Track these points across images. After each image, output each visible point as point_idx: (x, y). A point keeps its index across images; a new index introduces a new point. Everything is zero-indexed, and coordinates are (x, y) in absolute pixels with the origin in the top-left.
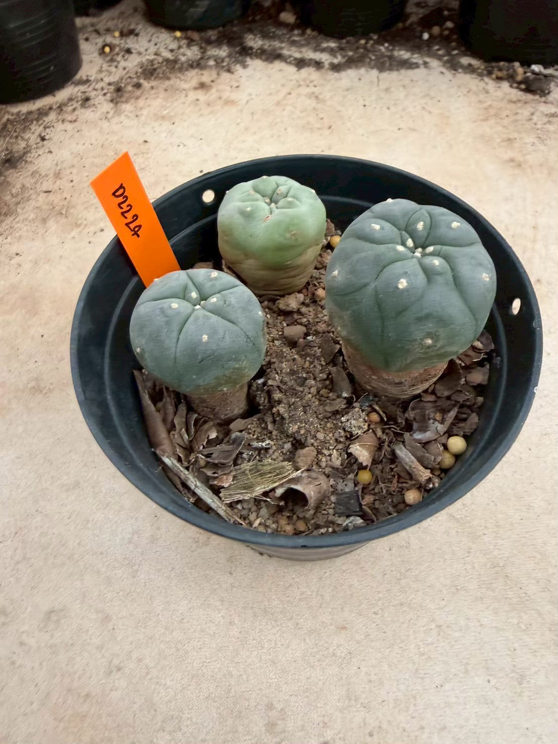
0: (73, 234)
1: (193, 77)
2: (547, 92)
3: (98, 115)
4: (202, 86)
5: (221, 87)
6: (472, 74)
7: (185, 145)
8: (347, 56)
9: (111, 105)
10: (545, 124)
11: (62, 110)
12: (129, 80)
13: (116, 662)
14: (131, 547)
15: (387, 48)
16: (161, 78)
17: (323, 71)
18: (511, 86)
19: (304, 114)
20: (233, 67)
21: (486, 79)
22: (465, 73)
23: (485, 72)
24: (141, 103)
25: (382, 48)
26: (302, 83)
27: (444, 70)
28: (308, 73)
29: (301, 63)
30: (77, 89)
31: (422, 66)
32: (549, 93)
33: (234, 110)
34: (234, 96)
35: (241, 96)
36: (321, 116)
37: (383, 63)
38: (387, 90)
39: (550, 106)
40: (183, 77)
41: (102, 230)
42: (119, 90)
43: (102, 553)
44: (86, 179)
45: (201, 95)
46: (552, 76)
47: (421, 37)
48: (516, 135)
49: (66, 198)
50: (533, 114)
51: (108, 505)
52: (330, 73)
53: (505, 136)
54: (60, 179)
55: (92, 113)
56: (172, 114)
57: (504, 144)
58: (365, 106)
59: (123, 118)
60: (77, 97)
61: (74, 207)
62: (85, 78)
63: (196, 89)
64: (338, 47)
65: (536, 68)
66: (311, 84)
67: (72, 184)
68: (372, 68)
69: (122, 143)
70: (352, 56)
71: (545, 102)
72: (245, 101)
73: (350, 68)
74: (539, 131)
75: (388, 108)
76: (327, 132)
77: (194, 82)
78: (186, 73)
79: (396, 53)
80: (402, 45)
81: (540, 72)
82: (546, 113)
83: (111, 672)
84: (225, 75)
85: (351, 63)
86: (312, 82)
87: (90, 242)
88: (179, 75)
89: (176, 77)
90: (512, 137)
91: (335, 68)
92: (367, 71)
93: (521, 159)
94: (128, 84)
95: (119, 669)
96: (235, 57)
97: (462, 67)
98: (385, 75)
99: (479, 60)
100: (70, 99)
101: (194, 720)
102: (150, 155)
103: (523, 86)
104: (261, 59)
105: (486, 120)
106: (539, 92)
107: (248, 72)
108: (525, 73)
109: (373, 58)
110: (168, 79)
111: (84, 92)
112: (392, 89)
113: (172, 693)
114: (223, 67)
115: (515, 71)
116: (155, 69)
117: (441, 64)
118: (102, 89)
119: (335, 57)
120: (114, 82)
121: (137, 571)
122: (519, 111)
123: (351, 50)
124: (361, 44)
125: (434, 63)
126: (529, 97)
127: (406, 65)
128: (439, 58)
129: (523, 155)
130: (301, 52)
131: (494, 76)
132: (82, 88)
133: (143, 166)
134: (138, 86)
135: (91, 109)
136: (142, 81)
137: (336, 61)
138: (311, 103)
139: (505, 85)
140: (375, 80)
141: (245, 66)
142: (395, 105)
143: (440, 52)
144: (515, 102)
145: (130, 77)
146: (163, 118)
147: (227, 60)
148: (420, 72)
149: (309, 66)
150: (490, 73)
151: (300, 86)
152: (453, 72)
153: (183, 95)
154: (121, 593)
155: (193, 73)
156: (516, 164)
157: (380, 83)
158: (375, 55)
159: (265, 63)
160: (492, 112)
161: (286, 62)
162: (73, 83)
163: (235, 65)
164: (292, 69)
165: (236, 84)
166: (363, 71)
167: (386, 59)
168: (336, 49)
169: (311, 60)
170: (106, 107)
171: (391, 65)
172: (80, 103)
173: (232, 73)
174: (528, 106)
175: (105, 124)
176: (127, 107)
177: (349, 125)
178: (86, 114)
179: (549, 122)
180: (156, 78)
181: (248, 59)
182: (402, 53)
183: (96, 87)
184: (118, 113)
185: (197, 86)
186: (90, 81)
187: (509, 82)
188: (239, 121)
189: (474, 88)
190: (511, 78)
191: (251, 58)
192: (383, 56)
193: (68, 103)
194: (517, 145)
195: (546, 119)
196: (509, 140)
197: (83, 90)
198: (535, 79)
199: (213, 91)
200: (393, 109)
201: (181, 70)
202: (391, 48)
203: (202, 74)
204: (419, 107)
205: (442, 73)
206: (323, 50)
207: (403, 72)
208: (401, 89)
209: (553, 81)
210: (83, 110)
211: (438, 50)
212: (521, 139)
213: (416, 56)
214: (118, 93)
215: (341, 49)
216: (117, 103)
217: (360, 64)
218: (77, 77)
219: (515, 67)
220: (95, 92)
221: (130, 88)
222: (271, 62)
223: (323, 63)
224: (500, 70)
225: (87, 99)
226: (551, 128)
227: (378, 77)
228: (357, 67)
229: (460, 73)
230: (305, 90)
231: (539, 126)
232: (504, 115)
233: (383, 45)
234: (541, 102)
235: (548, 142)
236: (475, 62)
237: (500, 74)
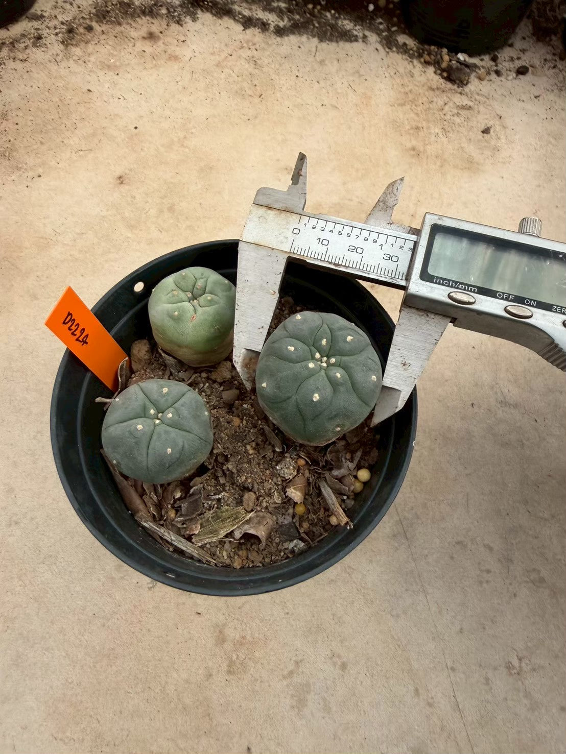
0: (13, 177)
1: (144, 24)
2: (465, 82)
3: (48, 56)
4: (151, 36)
5: (168, 39)
6: (405, 54)
7: (125, 99)
8: (293, 19)
9: (62, 47)
10: (453, 116)
11: (14, 47)
12: (81, 21)
13: (14, 518)
14: (34, 441)
15: (333, 16)
16: (112, 22)
17: (267, 34)
18: (435, 72)
19: (240, 79)
20: (183, 18)
21: (415, 61)
22: (398, 53)
23: (416, 54)
24: (90, 48)
25: (328, 14)
26: (245, 45)
27: (380, 47)
28: (254, 33)
29: (248, 23)
30: (30, 24)
31: (360, 40)
32: (467, 84)
33: (176, 66)
34: (178, 51)
35: (185, 52)
36: (255, 82)
37: (325, 33)
38: (322, 62)
39: (464, 97)
40: (134, 25)
41: (40, 176)
42: (70, 31)
43: (12, 445)
44: (30, 123)
45: (148, 47)
46: (475, 66)
47: (367, 8)
48: (424, 124)
49: (10, 141)
50: (446, 104)
51: (20, 409)
52: (273, 36)
53: (414, 124)
54: (7, 120)
55: (42, 53)
56: (118, 63)
57: (412, 132)
58: (297, 76)
59: (71, 61)
60: (30, 34)
61: (16, 150)
62: (39, 13)
63: (144, 38)
64: (286, 8)
65: (461, 56)
66: (253, 47)
67: (16, 127)
68: (314, 36)
69: (67, 89)
70: (299, 20)
71: (461, 93)
72: (187, 59)
73: (294, 33)
74: (445, 123)
75: (318, 82)
76: (257, 100)
77: (143, 32)
78: (138, 19)
79: (340, 23)
80: (347, 13)
81: (465, 61)
82: (458, 104)
83: (11, 525)
84: (174, 27)
85: (296, 28)
86: (254, 44)
87: (27, 186)
88: (130, 21)
89: (128, 24)
90: (420, 125)
91: (280, 32)
92: (308, 38)
93: (422, 149)
94: (80, 25)
95: (16, 523)
96: (187, 8)
97: (397, 46)
98: (324, 45)
99: (415, 41)
100: (23, 36)
101: (66, 559)
102: (92, 105)
103: (445, 74)
104: (212, 13)
105: (402, 105)
106: (457, 82)
107: (197, 25)
108: (451, 60)
109: (317, 25)
110: (120, 24)
111: (37, 29)
112: (327, 62)
113: (53, 541)
114: (174, 17)
115: (442, 58)
116: (108, 12)
117: (379, 40)
118: (55, 28)
119: (282, 19)
120: (67, 21)
121: (37, 459)
122: (435, 100)
123: (298, 14)
124: (308, 8)
125: (373, 38)
126: (449, 85)
127: (346, 36)
128: (379, 32)
129: (425, 145)
130: (250, 9)
131: (422, 60)
132: (36, 24)
133: (84, 116)
134: (90, 29)
135: (43, 49)
136: (94, 24)
137: (281, 24)
138: (249, 67)
139: (431, 70)
140: (314, 49)
141: (195, 19)
142: (325, 79)
143: (381, 27)
144: (433, 90)
145: (83, 18)
146: (109, 67)
147: (179, 9)
148: (358, 46)
149: (255, 26)
150: (420, 56)
151: (242, 47)
152: (387, 50)
153: (131, 45)
154: (23, 474)
155: (144, 21)
156: (415, 153)
157: (318, 53)
158: (319, 23)
159: (215, 18)
160: (411, 96)
161: (234, 19)
162: (27, 17)
163: (185, 17)
164: (239, 28)
165: (183, 39)
166: (304, 38)
167: (328, 28)
168: (284, 10)
169: (259, 19)
170: (57, 48)
171: (331, 34)
172: (31, 41)
173: (182, 25)
174: (445, 94)
175: (53, 67)
176: (77, 51)
177: (278, 95)
178: (37, 54)
179: (458, 114)
180: (108, 21)
181: (199, 11)
182: (346, 22)
183: (49, 25)
184: (68, 57)
185: (145, 35)
186: (44, 17)
187: (435, 67)
188: (178, 79)
189: (401, 70)
190: (437, 64)
191: (202, 11)
192: (327, 24)
193: (21, 39)
194: (421, 134)
195: (455, 111)
196: (417, 128)
197: (36, 27)
198: (457, 68)
199: (160, 43)
200: (322, 83)
201: (133, 16)
202: (337, 15)
203: (152, 23)
204: (346, 84)
205: (377, 49)
206: (271, 10)
207: (341, 44)
208: (335, 62)
209: (476, 71)
210: (34, 50)
211: (381, 23)
212: (428, 128)
213: (358, 27)
214: (70, 34)
215: (289, 10)
216: (67, 46)
217: (302, 30)
218: (32, 11)
219: (443, 53)
220: (48, 31)
221: (81, 30)
222: (221, 18)
223: (269, 24)
224: (429, 54)
225: (39, 38)
226: (457, 120)
227: (317, 47)
228: (300, 34)
229: (393, 52)
230: (246, 53)
231: (448, 117)
232: (420, 101)
233: (330, 12)
234: (457, 92)
235: (451, 135)
236: (411, 43)
237: (427, 58)
